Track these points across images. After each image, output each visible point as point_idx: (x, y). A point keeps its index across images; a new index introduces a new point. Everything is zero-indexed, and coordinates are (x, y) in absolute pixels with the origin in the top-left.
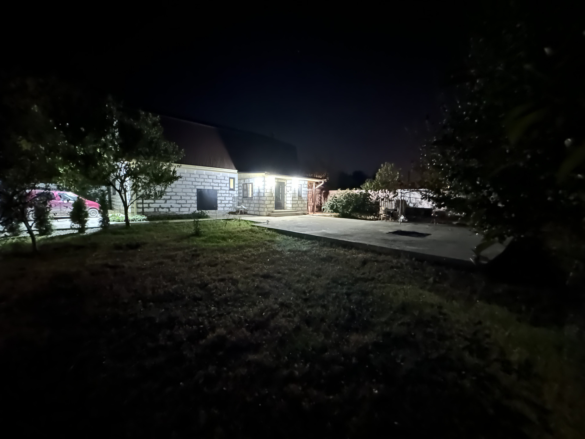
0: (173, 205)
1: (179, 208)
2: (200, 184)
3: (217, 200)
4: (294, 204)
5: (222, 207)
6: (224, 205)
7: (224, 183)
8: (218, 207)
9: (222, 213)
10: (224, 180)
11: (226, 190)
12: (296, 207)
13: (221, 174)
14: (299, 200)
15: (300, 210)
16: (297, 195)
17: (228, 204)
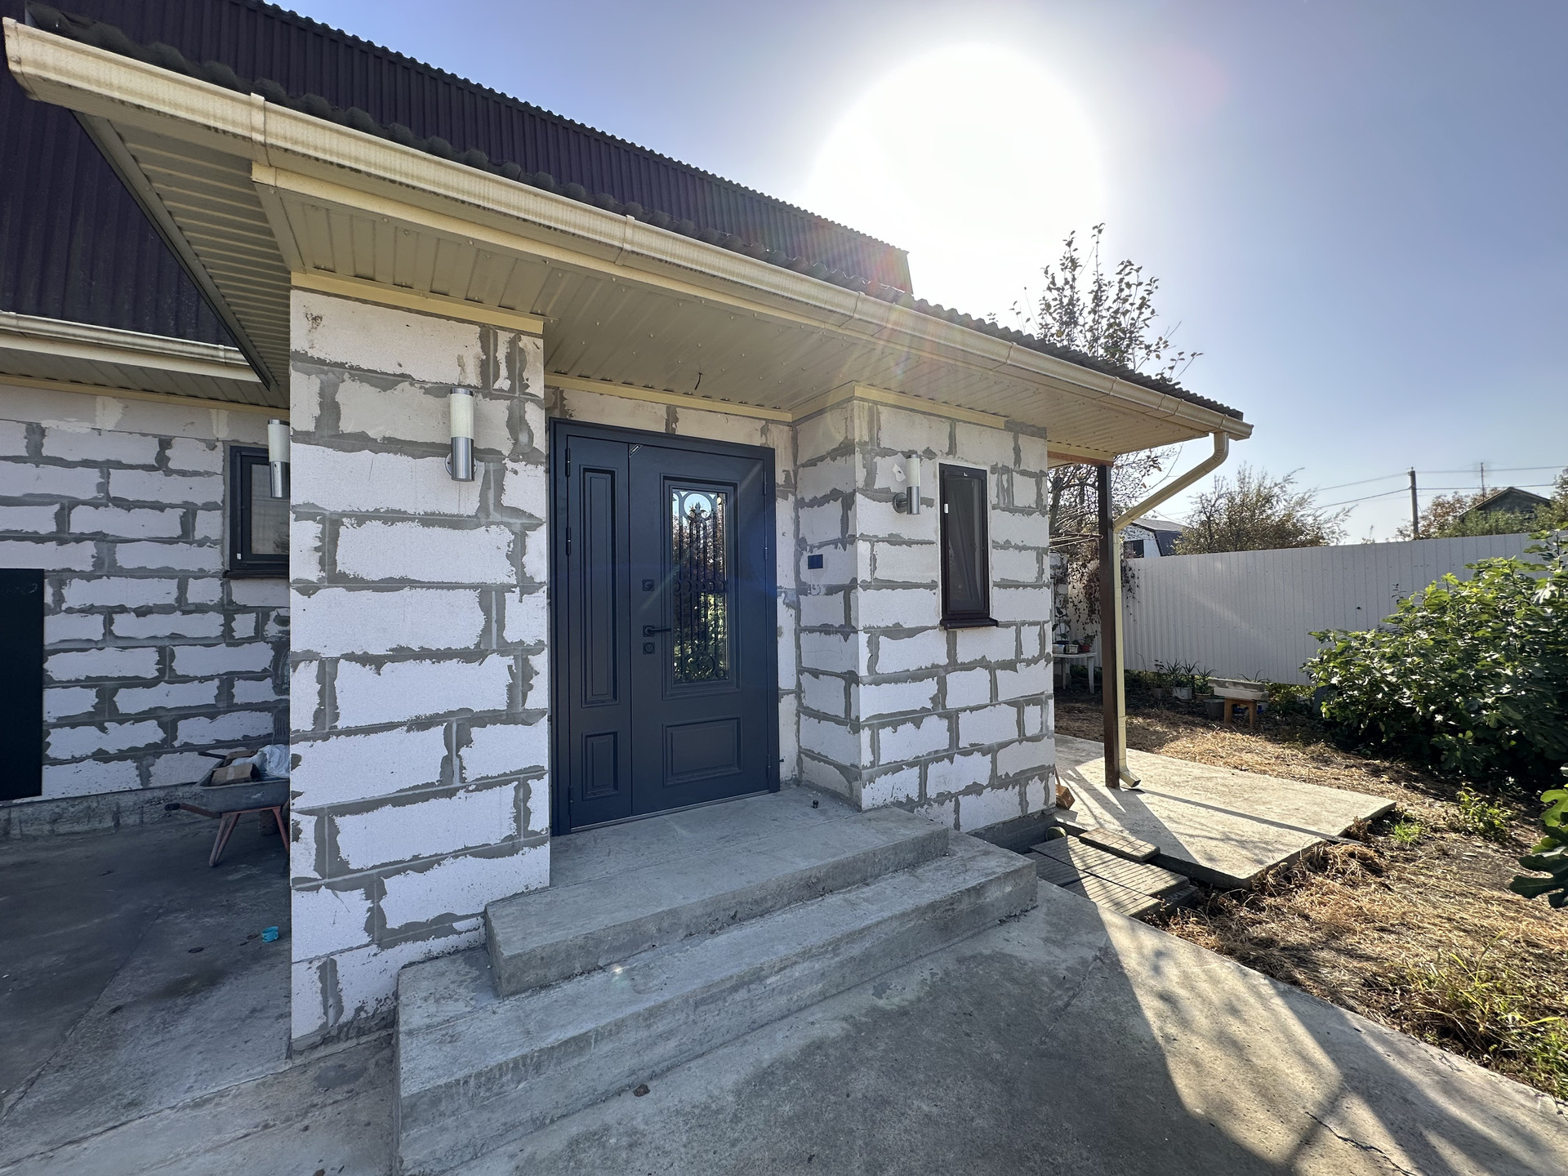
3: (37, 682)
4: (894, 720)
5: (121, 756)
6: (150, 733)
7: (159, 507)
8: (56, 762)
9: (116, 816)
10: (161, 464)
11: (183, 579)
12: (922, 763)
13: (109, 413)
14: (954, 665)
15: (975, 789)
16: (930, 606)
17: (210, 712)
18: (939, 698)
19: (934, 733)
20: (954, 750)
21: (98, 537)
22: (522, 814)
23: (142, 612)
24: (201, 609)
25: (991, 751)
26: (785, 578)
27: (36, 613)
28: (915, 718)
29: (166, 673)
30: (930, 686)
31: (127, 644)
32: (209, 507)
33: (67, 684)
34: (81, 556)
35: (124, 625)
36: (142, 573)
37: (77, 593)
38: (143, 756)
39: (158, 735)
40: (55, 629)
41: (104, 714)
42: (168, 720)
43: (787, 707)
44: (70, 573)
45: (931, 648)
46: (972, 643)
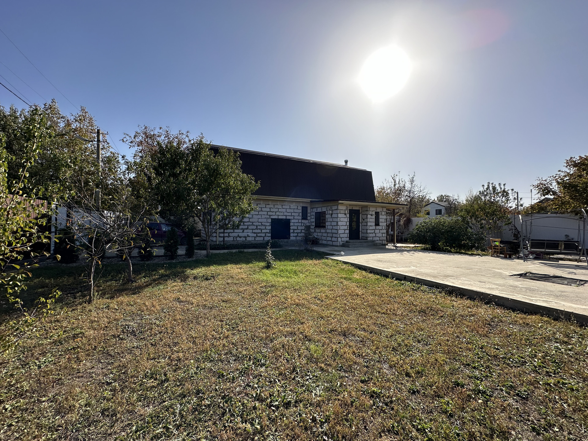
0: (250, 234)
1: (255, 237)
2: (274, 214)
3: (290, 229)
4: (370, 233)
6: (296, 234)
7: (297, 213)
8: (291, 236)
9: (294, 242)
10: (297, 209)
11: (299, 219)
12: (373, 237)
13: (294, 204)
14: (376, 229)
15: (377, 240)
16: (374, 224)
17: (300, 233)
18: (374, 232)
19: (374, 235)
20: (376, 236)
21: (293, 216)
22: (347, 236)
24: (300, 223)
25: (379, 237)
26: (361, 221)
27: (290, 223)
28: (372, 233)
29: (298, 229)
31: (295, 226)
32: (300, 213)
33: (292, 229)
34: (292, 218)
35: (295, 224)
36: (296, 219)
37: (292, 221)
38: (296, 236)
40: (291, 224)
41: (293, 232)
42: (298, 233)
43: (360, 232)
45: (374, 227)
46: (377, 227)
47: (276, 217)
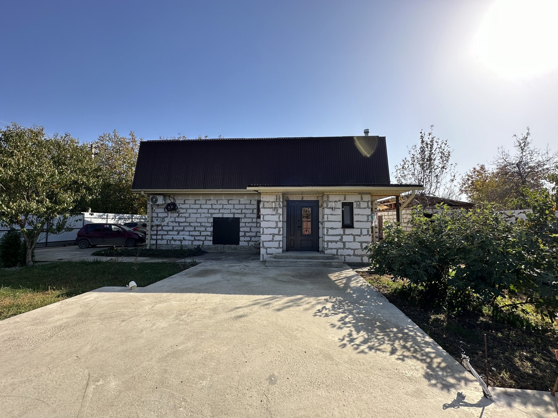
0: (187, 238)
1: (192, 241)
2: (217, 211)
3: (239, 231)
4: (332, 242)
5: (246, 241)
7: (250, 209)
8: (241, 241)
9: (246, 249)
10: (250, 204)
11: (252, 218)
12: (337, 249)
13: (246, 197)
14: (344, 234)
15: (350, 255)
16: (340, 225)
17: (255, 237)
18: (341, 239)
19: (340, 245)
20: (344, 248)
21: (245, 213)
22: (279, 245)
23: (248, 223)
24: (254, 223)
25: (354, 250)
26: (320, 220)
27: (239, 223)
28: (336, 242)
29: (251, 231)
30: (339, 237)
31: (247, 227)
32: (255, 209)
33: (242, 232)
34: (243, 216)
36: (248, 218)
37: (243, 220)
38: (248, 241)
39: (250, 239)
40: (241, 225)
41: (245, 236)
42: (251, 237)
43: (320, 240)
44: (242, 218)
45: (341, 231)
46: (348, 231)
47: (220, 216)
